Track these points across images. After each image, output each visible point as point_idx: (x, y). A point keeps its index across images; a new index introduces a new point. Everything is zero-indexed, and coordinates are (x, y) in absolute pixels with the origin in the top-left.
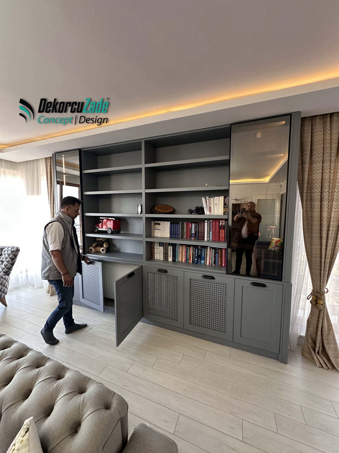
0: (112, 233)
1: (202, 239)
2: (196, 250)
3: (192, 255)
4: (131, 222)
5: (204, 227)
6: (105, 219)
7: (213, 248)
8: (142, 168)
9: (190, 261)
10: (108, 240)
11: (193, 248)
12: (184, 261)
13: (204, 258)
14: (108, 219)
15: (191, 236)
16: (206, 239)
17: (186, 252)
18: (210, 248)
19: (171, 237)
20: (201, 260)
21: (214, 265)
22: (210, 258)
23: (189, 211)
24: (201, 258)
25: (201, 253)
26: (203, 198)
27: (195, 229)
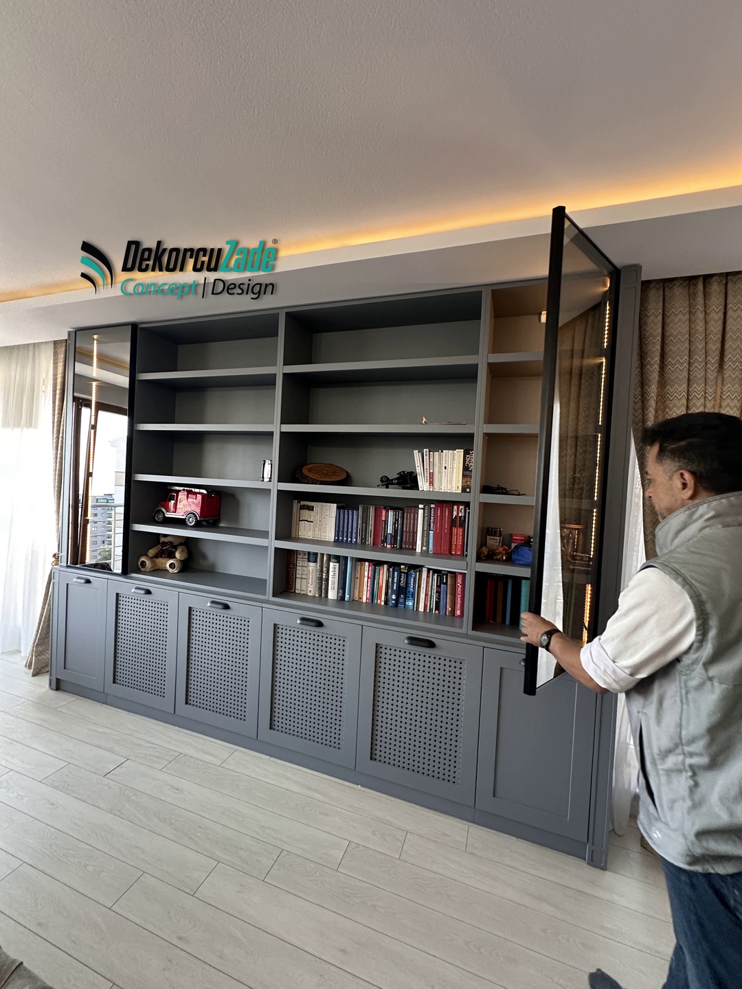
0: (198, 526)
1: (409, 549)
2: (396, 573)
3: (384, 585)
4: (246, 500)
5: (415, 519)
6: (184, 490)
7: (435, 571)
8: (275, 374)
9: (379, 601)
10: (188, 543)
11: (388, 570)
12: (364, 600)
13: (413, 595)
14: (189, 492)
15: (385, 541)
16: (418, 550)
17: (373, 578)
18: (429, 570)
19: (338, 542)
20: (405, 599)
21: (437, 612)
22: (426, 595)
23: (382, 481)
24: (406, 594)
25: (407, 581)
26: (416, 452)
27: (394, 524)
